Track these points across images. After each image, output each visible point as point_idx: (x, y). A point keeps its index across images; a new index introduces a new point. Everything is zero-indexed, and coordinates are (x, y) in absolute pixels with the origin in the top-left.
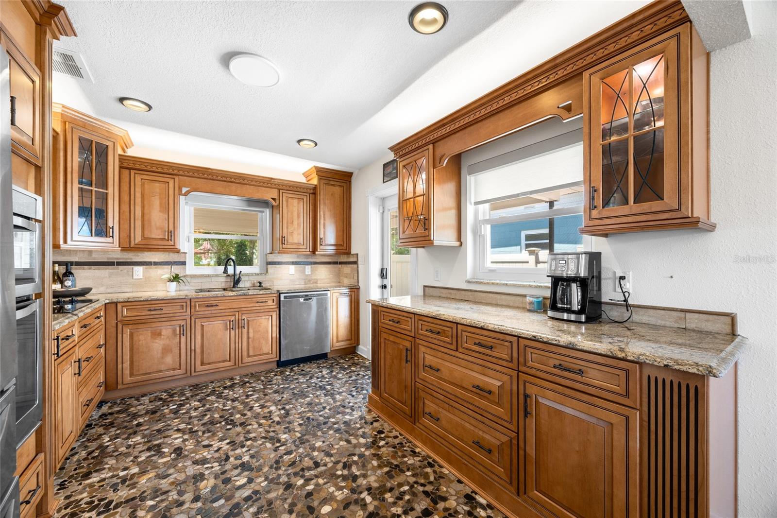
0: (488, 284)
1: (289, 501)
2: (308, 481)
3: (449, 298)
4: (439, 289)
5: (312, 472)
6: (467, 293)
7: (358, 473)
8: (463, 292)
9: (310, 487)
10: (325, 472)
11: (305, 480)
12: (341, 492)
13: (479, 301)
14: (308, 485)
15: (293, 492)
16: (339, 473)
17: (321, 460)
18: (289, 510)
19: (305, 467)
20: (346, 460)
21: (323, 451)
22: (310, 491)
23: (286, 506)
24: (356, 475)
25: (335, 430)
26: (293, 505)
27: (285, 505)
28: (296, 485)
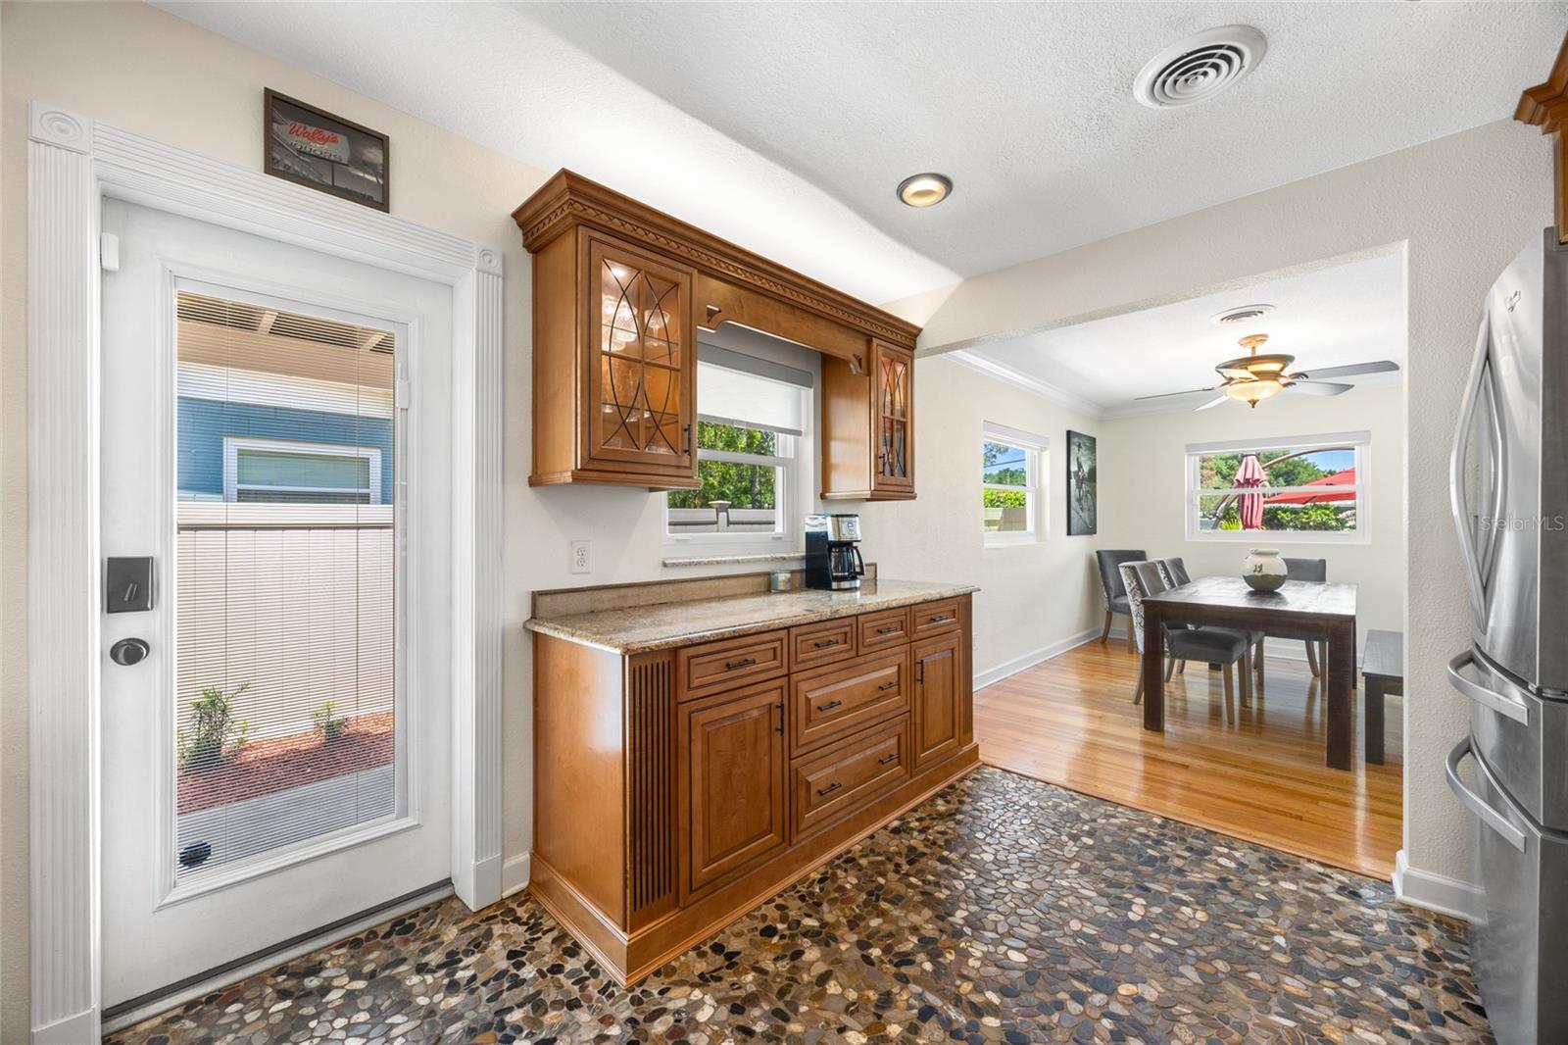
0: (710, 563)
1: (1042, 1019)
2: (978, 1011)
3: (622, 609)
4: (589, 593)
5: (953, 1014)
6: (664, 588)
7: (915, 939)
8: (656, 589)
9: (993, 997)
10: (937, 991)
11: (982, 1016)
12: (970, 949)
13: (688, 599)
14: (989, 1003)
15: (1022, 1022)
16: (928, 966)
17: (910, 1007)
18: (1058, 1010)
19: (948, 1034)
20: (888, 966)
21: (879, 1017)
22: (999, 994)
23: (1055, 1017)
24: (919, 941)
25: (781, 1023)
26: (1044, 1008)
27: (1055, 1022)
28: (1002, 1025)
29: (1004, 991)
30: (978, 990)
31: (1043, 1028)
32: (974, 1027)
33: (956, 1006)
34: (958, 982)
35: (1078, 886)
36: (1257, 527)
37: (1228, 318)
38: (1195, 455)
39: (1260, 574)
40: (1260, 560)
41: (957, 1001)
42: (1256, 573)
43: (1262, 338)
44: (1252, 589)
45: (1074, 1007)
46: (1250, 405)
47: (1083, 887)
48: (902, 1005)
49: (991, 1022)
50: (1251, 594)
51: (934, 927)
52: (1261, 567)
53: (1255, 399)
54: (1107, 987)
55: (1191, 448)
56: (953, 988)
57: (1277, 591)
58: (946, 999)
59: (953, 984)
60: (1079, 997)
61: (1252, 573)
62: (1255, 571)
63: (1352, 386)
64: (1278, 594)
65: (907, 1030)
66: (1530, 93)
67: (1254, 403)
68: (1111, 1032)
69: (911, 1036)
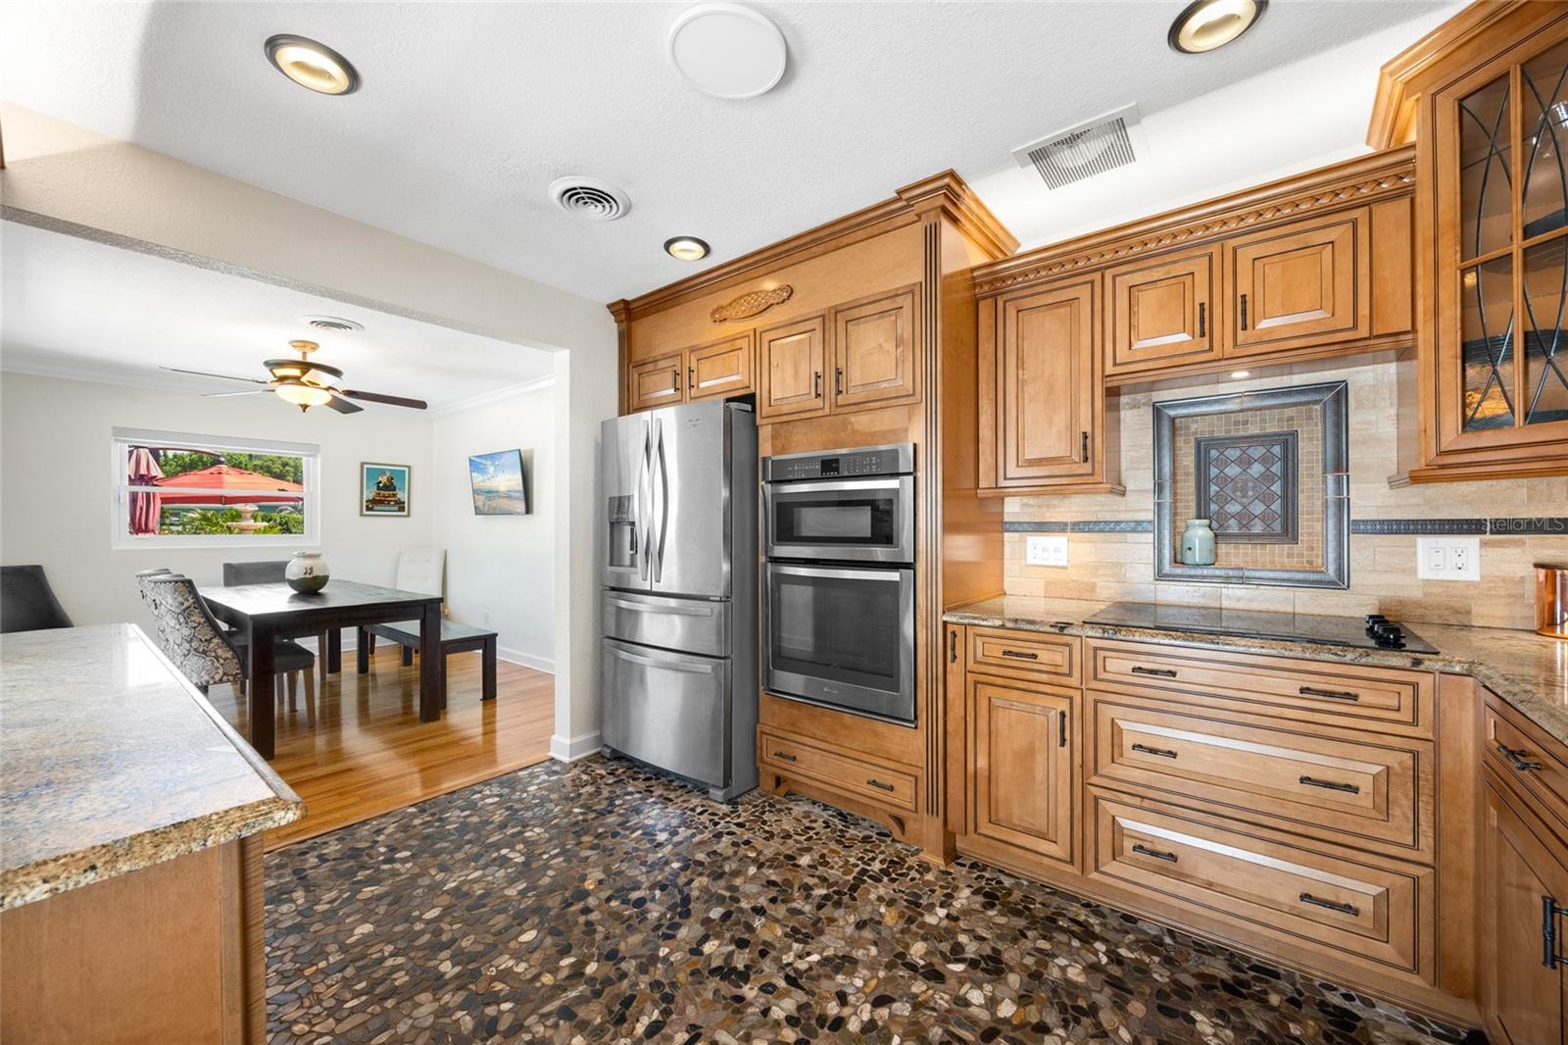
18: (594, 925)
22: (565, 956)
23: (600, 928)
24: (464, 1010)
26: (589, 933)
27: (604, 930)
28: (598, 961)
29: (565, 951)
30: (554, 971)
31: (607, 938)
32: (592, 980)
33: (565, 990)
34: (538, 985)
35: (463, 878)
36: (153, 531)
37: (319, 323)
38: (125, 442)
39: (310, 576)
40: (309, 563)
41: (559, 988)
42: (308, 576)
43: (315, 346)
44: (296, 592)
45: (594, 916)
46: (301, 409)
47: (467, 875)
48: (549, 1033)
49: (591, 968)
50: (294, 597)
51: (450, 994)
52: (311, 569)
53: (308, 403)
54: (583, 895)
55: (119, 433)
56: (543, 990)
57: (320, 591)
58: (554, 996)
59: (538, 989)
60: (587, 911)
61: (302, 576)
62: (305, 574)
63: (362, 409)
64: (320, 595)
65: (582, 1031)
66: (624, 301)
67: (305, 407)
68: (622, 903)
69: (590, 1028)
